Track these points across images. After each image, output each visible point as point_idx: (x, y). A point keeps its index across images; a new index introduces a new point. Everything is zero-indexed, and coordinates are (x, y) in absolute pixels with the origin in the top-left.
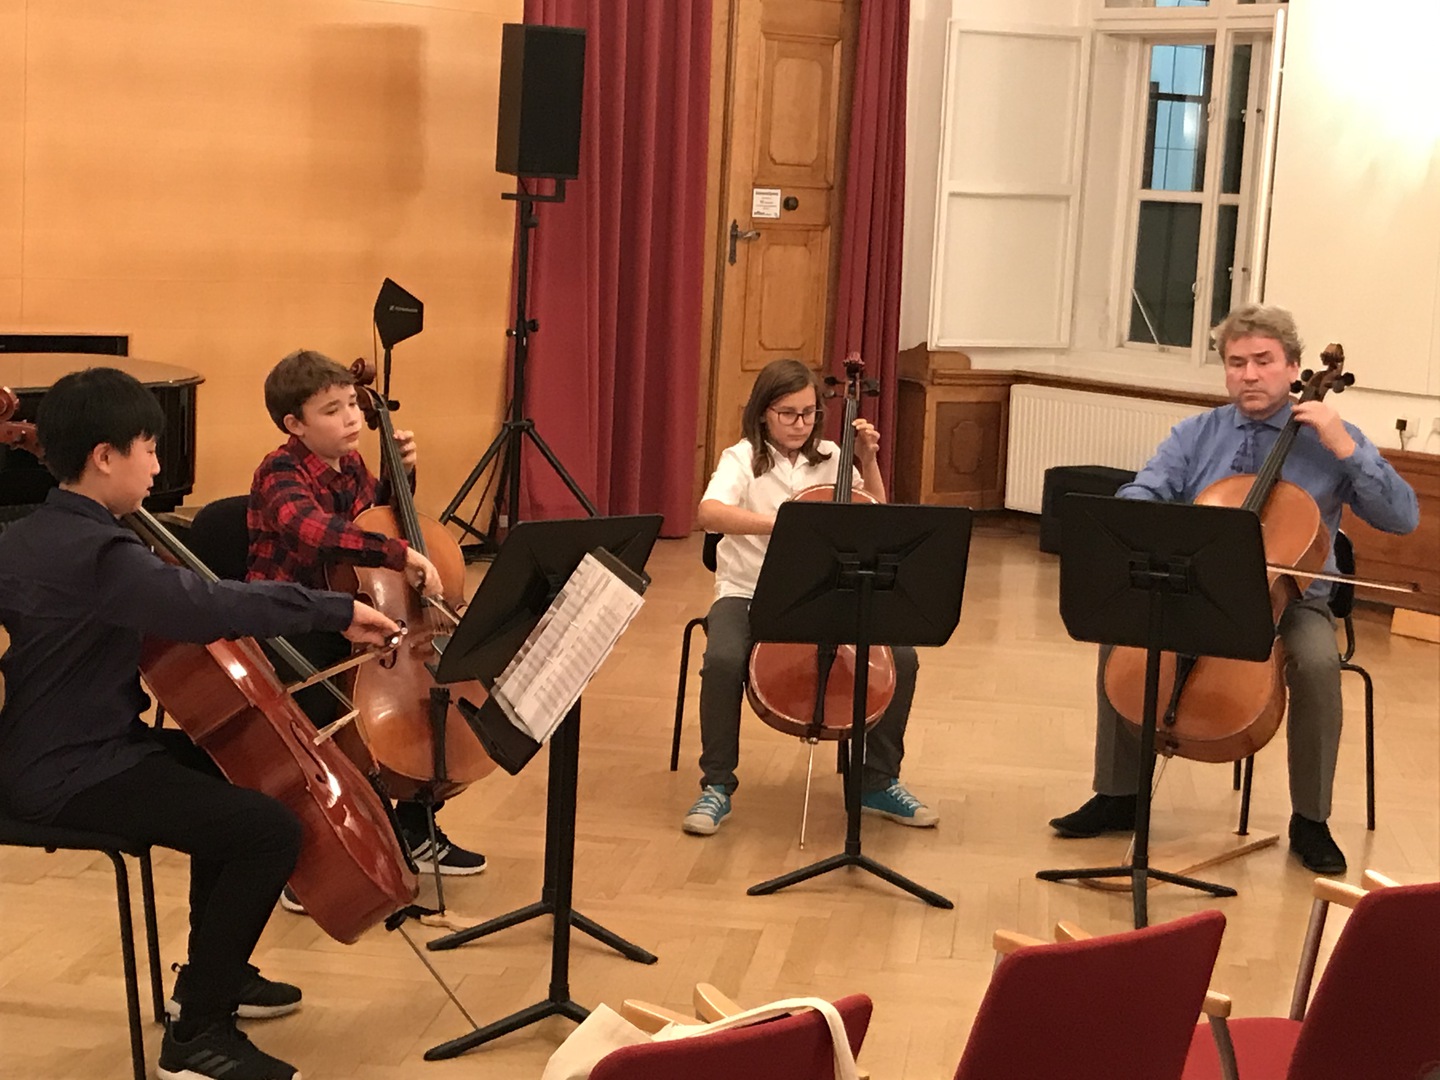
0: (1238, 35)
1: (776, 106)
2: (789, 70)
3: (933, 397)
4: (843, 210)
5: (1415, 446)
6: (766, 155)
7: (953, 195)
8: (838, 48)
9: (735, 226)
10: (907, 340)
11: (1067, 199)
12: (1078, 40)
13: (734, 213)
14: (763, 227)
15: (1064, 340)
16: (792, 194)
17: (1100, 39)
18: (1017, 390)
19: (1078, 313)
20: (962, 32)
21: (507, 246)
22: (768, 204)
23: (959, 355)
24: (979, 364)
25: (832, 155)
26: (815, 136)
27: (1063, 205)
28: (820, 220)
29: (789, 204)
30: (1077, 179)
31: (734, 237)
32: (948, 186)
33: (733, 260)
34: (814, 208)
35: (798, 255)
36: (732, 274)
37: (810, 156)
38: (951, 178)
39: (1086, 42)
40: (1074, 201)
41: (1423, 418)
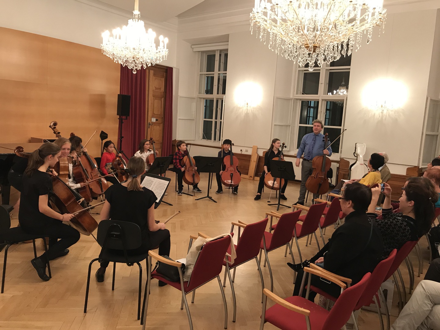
0: (217, 98)
1: (155, 106)
2: (156, 101)
4: (164, 120)
5: (243, 153)
6: (153, 113)
7: (179, 119)
8: (163, 98)
9: (149, 123)
10: (173, 139)
11: (194, 120)
12: (195, 98)
13: (149, 121)
14: (153, 123)
15: (194, 139)
16: (157, 118)
17: (198, 98)
19: (196, 135)
20: (180, 97)
21: (118, 126)
22: (154, 120)
25: (162, 113)
26: (160, 111)
27: (193, 121)
28: (161, 122)
29: (157, 120)
30: (195, 117)
31: (149, 125)
33: (149, 128)
34: (160, 120)
35: (158, 127)
36: (149, 130)
37: (160, 113)
38: (179, 116)
40: (195, 120)
41: (244, 149)
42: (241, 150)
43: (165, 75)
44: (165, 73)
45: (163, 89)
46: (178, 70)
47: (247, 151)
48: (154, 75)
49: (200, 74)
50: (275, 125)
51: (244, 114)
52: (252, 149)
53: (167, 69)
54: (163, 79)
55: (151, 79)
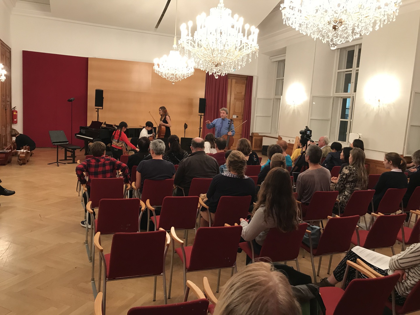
1: (236, 107)
2: (237, 103)
3: (254, 138)
6: (235, 112)
8: (243, 100)
10: (251, 132)
14: (235, 119)
16: (237, 116)
17: (274, 99)
18: (264, 138)
19: (272, 129)
20: (258, 99)
22: (235, 117)
23: (257, 133)
24: (260, 134)
25: (243, 112)
26: (241, 110)
28: (241, 118)
29: (237, 117)
32: (256, 115)
34: (240, 117)
35: (239, 122)
37: (240, 112)
38: (256, 114)
39: (273, 100)
40: (271, 117)
41: (291, 139)
42: (289, 140)
43: (246, 82)
44: (246, 81)
45: (243, 93)
46: (258, 77)
47: (293, 141)
48: (236, 83)
49: (277, 80)
50: (311, 119)
51: (292, 110)
52: (295, 139)
53: (247, 78)
54: (244, 86)
55: (233, 85)
